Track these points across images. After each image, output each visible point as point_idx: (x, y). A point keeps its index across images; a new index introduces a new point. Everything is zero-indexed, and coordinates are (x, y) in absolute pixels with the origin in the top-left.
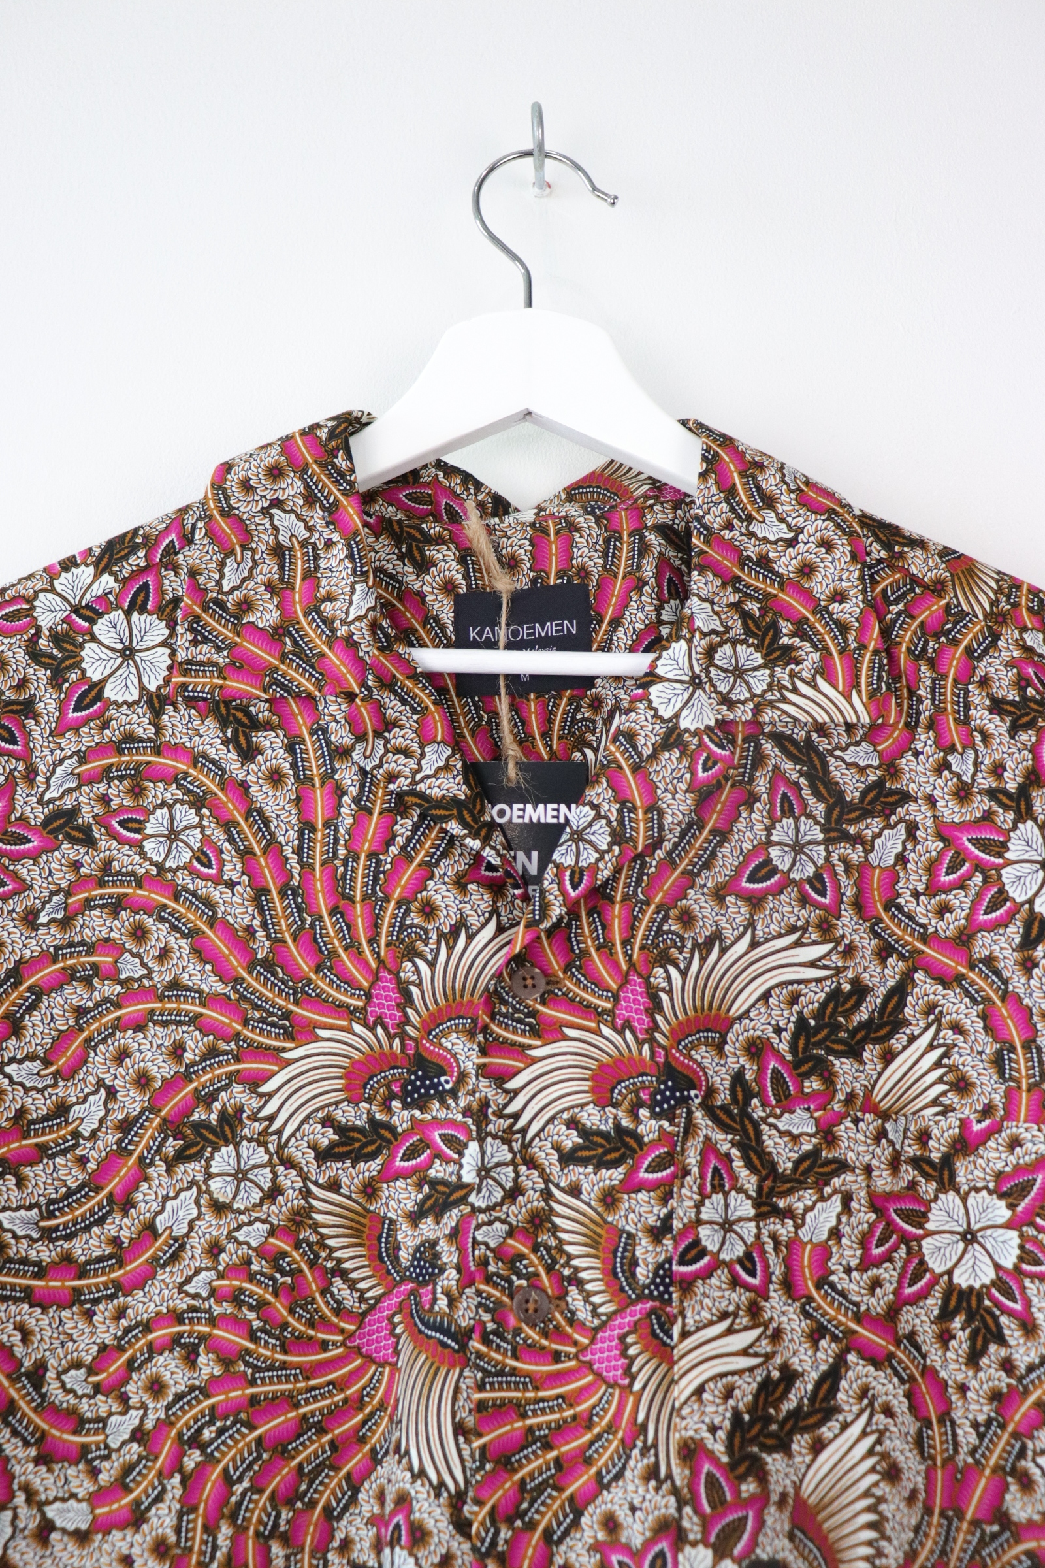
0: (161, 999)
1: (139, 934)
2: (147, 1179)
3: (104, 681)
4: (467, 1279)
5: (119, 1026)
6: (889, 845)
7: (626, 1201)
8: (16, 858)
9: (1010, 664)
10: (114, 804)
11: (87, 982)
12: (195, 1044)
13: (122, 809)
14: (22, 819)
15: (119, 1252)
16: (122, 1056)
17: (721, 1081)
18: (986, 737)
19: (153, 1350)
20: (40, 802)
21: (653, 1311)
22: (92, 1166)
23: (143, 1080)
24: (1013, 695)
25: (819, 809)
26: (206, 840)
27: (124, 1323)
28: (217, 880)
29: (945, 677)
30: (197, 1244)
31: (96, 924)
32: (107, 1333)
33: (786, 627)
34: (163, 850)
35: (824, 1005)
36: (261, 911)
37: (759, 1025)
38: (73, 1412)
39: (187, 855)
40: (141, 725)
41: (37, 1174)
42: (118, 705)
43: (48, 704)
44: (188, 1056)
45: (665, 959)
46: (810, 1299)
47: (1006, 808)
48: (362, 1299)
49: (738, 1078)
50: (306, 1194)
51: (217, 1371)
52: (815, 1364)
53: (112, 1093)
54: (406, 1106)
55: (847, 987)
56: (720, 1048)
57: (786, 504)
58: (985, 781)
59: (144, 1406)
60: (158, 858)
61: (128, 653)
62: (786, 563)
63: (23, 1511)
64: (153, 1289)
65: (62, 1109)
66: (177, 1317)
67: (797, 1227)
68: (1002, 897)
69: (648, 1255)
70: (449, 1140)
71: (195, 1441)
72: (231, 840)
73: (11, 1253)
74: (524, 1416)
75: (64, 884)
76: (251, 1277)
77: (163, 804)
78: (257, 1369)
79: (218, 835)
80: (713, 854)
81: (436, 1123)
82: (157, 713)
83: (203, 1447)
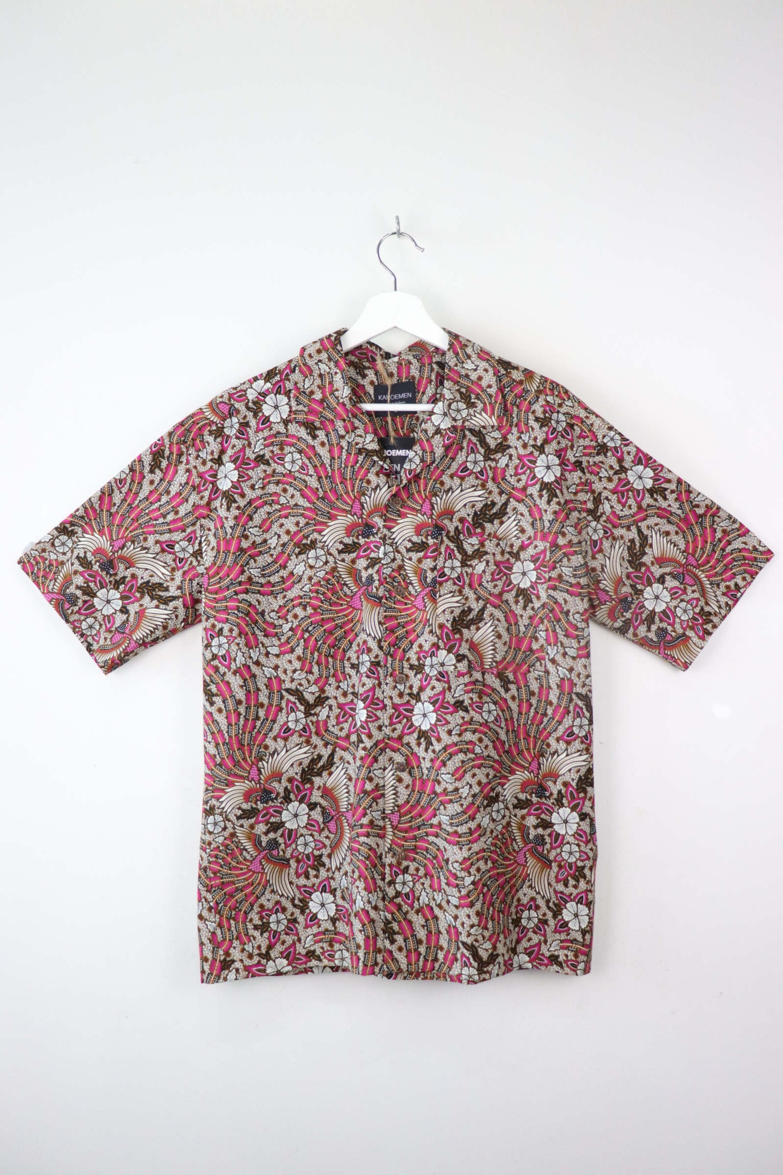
0: (292, 509)
1: (285, 491)
2: (290, 560)
3: (270, 416)
4: (381, 584)
5: (280, 517)
6: (503, 461)
7: (424, 561)
8: (247, 469)
9: (542, 406)
10: (275, 453)
11: (270, 505)
12: (303, 521)
13: (278, 454)
14: (248, 458)
15: (283, 580)
16: (282, 525)
17: (452, 529)
18: (533, 429)
19: (294, 606)
20: (253, 453)
21: (431, 590)
22: (274, 557)
23: (288, 532)
24: (542, 416)
25: (482, 451)
26: (303, 463)
27: (286, 599)
28: (307, 474)
29: (521, 410)
30: (305, 577)
31: (272, 488)
32: (281, 602)
33: (473, 396)
34: (291, 466)
35: (482, 508)
36: (320, 483)
37: (463, 514)
38: (273, 624)
39: (298, 468)
40: (282, 428)
41: (259, 559)
42: (275, 423)
43: (253, 423)
44: (301, 525)
45: (436, 495)
46: (477, 589)
47: (537, 450)
48: (352, 592)
49: (457, 528)
50: (335, 563)
51: (312, 612)
52: (478, 607)
53: (279, 536)
54: (363, 538)
55: (489, 503)
56: (451, 520)
57: (474, 357)
58: (532, 442)
59: (292, 622)
60: (289, 469)
61: (276, 407)
62: (474, 376)
63: (262, 648)
64: (294, 590)
65: (265, 541)
66: (301, 597)
67: (473, 570)
68: (535, 477)
69: (430, 575)
70: (375, 546)
71: (307, 631)
72: (311, 463)
73: (254, 580)
74: (397, 619)
75: (262, 477)
76: (321, 586)
77: (290, 452)
78: (323, 611)
79: (307, 461)
80: (450, 465)
81: (372, 542)
82: (286, 425)
83: (309, 632)
